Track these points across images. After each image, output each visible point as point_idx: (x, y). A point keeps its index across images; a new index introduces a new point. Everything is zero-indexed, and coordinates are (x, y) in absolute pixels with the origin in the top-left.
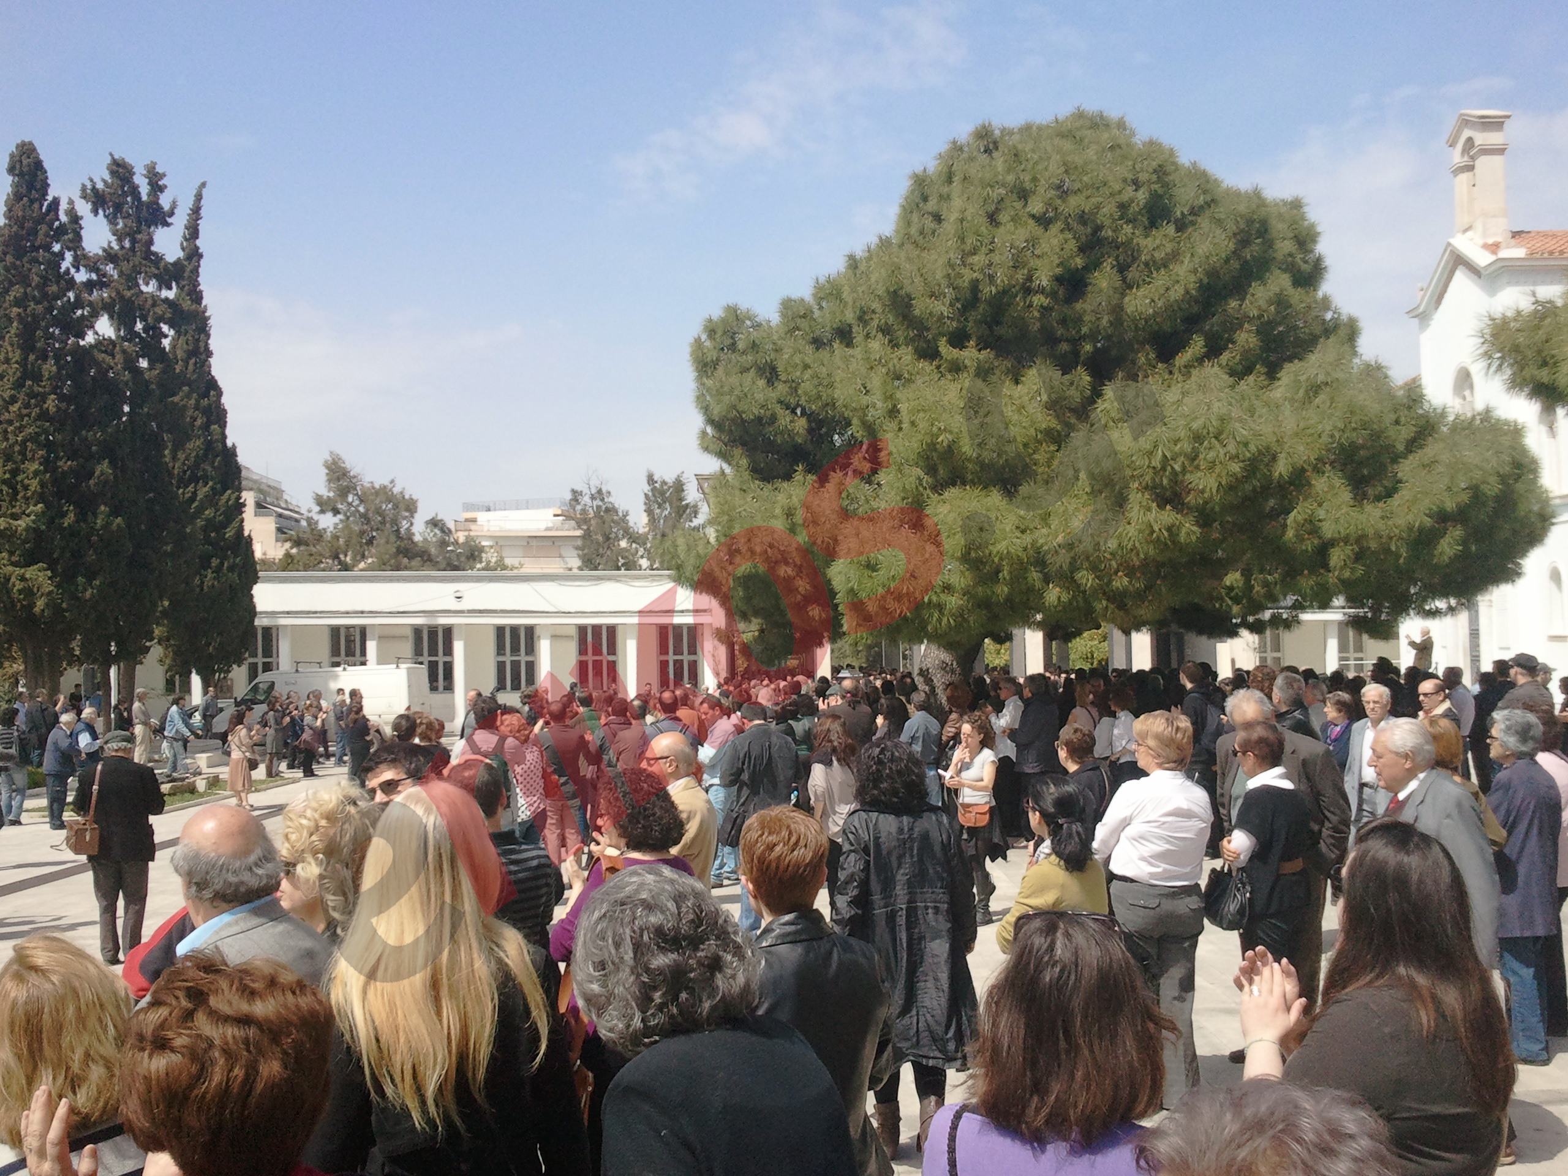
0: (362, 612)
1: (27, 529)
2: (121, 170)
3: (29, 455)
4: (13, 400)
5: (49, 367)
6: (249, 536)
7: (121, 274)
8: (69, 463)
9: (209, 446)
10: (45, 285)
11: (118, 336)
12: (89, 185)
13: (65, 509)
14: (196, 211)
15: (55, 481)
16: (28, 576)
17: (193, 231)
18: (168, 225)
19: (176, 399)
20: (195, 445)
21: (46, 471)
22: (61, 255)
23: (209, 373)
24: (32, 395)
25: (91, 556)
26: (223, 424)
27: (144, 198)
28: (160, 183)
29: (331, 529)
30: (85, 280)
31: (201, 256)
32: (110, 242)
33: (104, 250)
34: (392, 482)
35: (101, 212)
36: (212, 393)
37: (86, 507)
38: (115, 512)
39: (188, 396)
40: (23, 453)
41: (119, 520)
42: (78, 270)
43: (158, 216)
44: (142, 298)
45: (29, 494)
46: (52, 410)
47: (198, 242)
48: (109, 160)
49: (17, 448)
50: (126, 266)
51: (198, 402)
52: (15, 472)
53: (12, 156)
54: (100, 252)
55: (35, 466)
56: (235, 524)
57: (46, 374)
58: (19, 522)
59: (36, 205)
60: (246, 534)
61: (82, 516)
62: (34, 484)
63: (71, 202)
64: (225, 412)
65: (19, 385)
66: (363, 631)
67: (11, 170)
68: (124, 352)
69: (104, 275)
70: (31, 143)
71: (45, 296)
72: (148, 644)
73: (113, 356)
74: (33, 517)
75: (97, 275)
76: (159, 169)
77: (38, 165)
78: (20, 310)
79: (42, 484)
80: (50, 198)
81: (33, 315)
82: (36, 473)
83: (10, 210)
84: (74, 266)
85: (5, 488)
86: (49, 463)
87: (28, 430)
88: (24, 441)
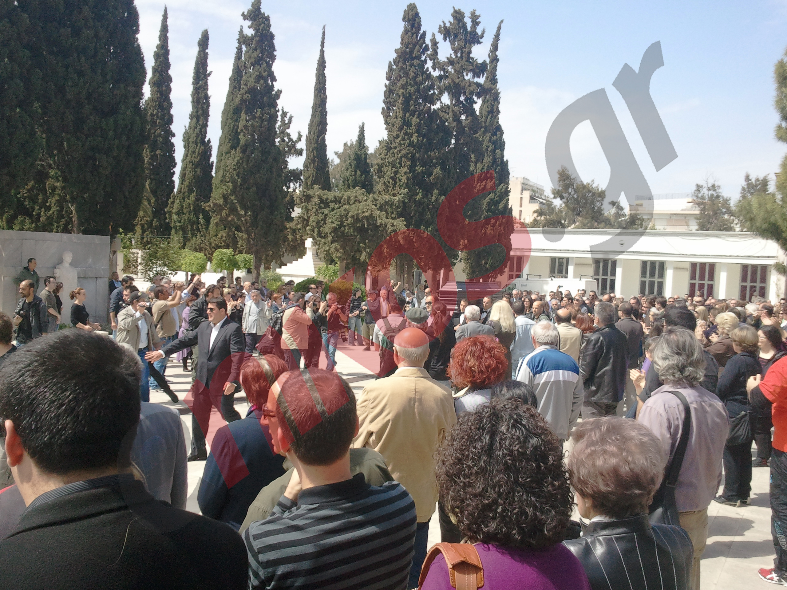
0: (568, 250)
1: (399, 201)
2: (458, 15)
3: (403, 164)
4: (398, 136)
5: (415, 120)
6: (511, 208)
7: (455, 70)
8: (421, 168)
9: (494, 160)
10: (416, 77)
11: (451, 103)
12: (442, 25)
13: (418, 191)
14: (497, 37)
15: (414, 177)
16: (395, 224)
17: (495, 47)
18: (480, 43)
19: (477, 135)
20: (487, 160)
21: (410, 172)
22: (425, 61)
23: (497, 122)
24: (406, 134)
25: (428, 216)
26: (502, 150)
27: (469, 29)
28: (477, 21)
29: (558, 207)
30: (438, 75)
31: (498, 60)
32: (451, 55)
33: (448, 58)
34: (593, 181)
35: (448, 39)
36: (498, 133)
37: (427, 191)
38: (440, 194)
39: (484, 133)
40: (400, 163)
41: (443, 197)
42: (435, 70)
43: (475, 39)
44: (464, 82)
45: (401, 183)
46: (415, 141)
47: (497, 53)
48: (452, 11)
49: (398, 161)
50: (457, 66)
51: (490, 138)
52: (396, 173)
53: (405, 11)
54: (446, 60)
55: (405, 169)
56: (504, 201)
57: (413, 123)
58: (396, 198)
59: (414, 36)
60: (509, 207)
61: (425, 196)
62: (404, 179)
63: (434, 35)
64: (504, 143)
65: (401, 129)
66: (567, 259)
67: (404, 19)
68: (453, 111)
69: (447, 72)
70: (414, 4)
71: (416, 83)
72: (455, 261)
73: (448, 114)
74: (402, 195)
75: (444, 72)
76: (477, 13)
77: (417, 14)
78: (404, 91)
79: (408, 179)
80: (421, 32)
81: (410, 93)
82: (405, 173)
83: (402, 40)
84: (433, 68)
85: (391, 181)
86: (412, 168)
87: (403, 152)
88: (401, 157)
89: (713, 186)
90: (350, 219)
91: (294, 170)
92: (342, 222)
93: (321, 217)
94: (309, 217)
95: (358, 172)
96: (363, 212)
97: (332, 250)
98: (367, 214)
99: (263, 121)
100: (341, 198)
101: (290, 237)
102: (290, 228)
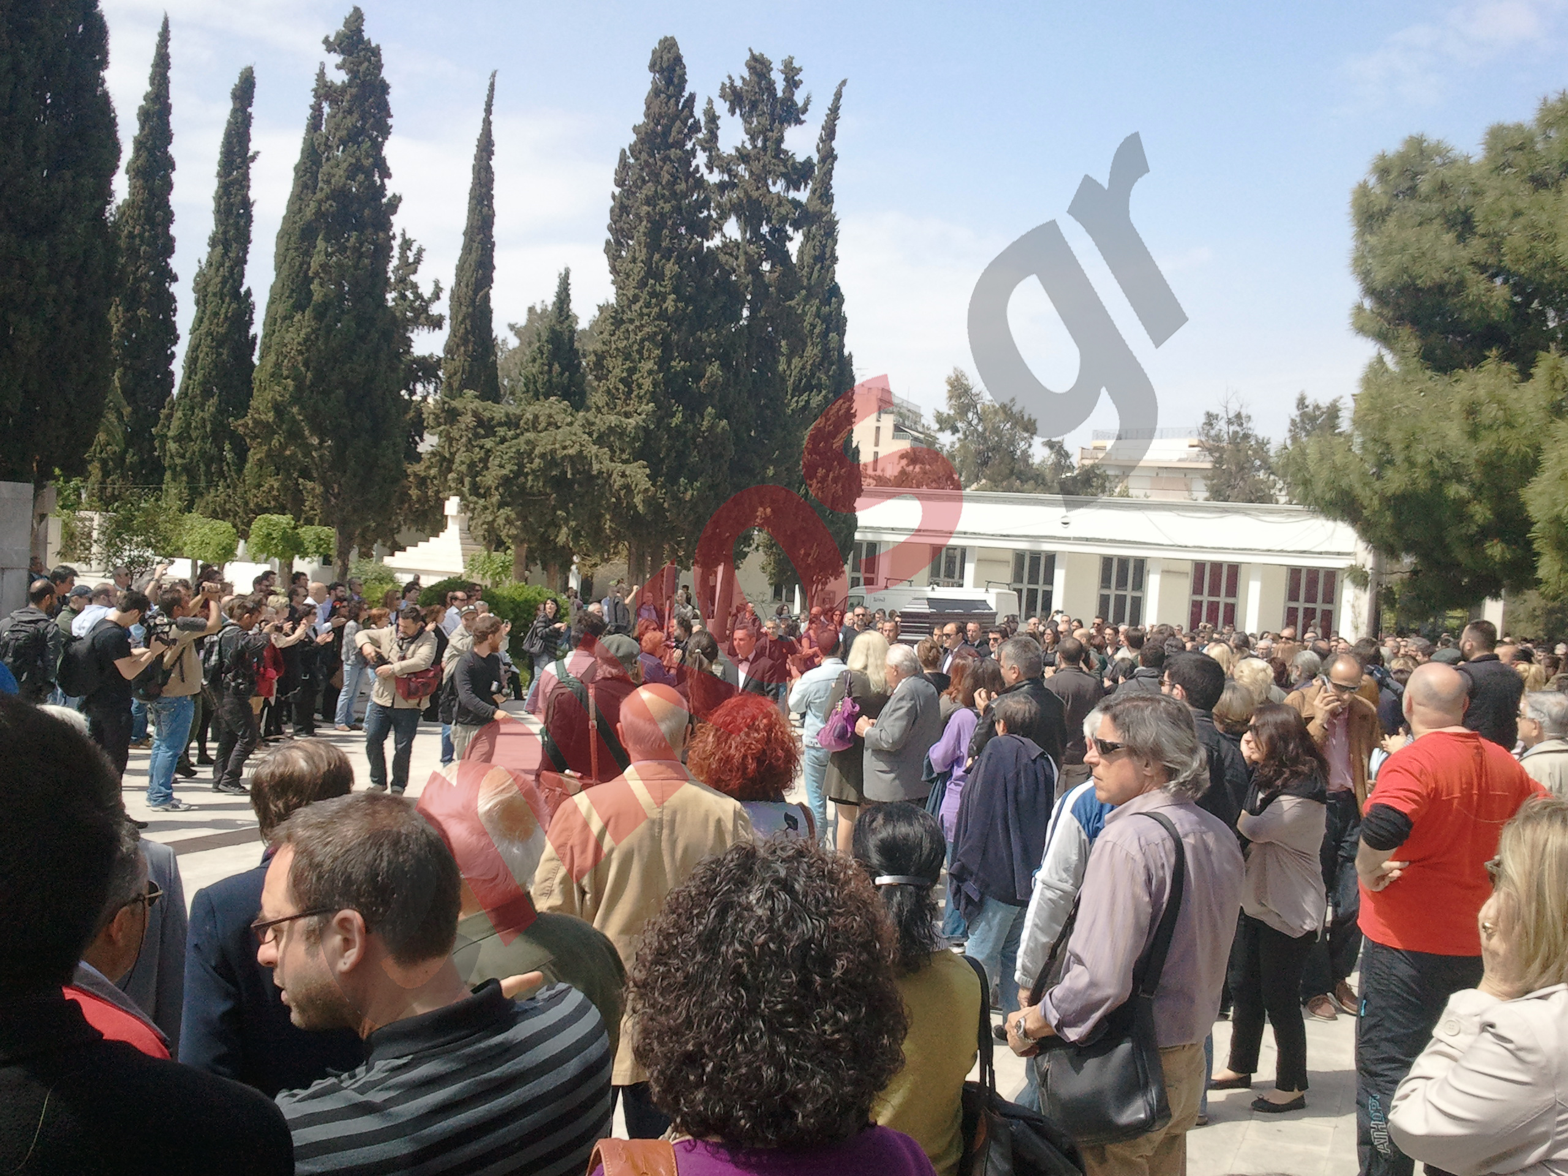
0: (965, 533)
1: (637, 427)
2: (759, 66)
3: (646, 354)
4: (636, 299)
5: (671, 268)
6: (857, 447)
7: (751, 173)
8: (682, 363)
9: (826, 351)
10: (674, 183)
11: (743, 239)
12: (727, 82)
13: (675, 409)
14: (834, 112)
15: (667, 382)
16: (627, 473)
17: (830, 132)
18: (801, 122)
19: (793, 303)
20: (812, 351)
21: (660, 371)
22: (693, 153)
23: (832, 279)
24: (653, 294)
25: (694, 458)
26: (842, 333)
27: (780, 94)
28: (796, 78)
29: (948, 447)
30: (717, 181)
31: (835, 158)
32: (743, 142)
33: (737, 149)
35: (738, 111)
36: (834, 299)
37: (694, 407)
38: (719, 416)
39: (807, 300)
40: (640, 352)
41: (724, 422)
42: (711, 171)
43: (791, 113)
44: (769, 197)
45: (642, 392)
46: (671, 309)
47: (834, 144)
48: (748, 56)
49: (636, 347)
50: (756, 166)
51: (819, 309)
52: (632, 371)
53: (654, 52)
54: (733, 152)
55: (650, 365)
57: (668, 273)
58: (630, 420)
59: (673, 101)
60: (854, 445)
61: (688, 419)
62: (647, 384)
63: (710, 101)
64: (845, 319)
65: (642, 284)
66: (964, 550)
67: (652, 67)
68: (746, 253)
69: (735, 176)
70: (673, 38)
71: (674, 194)
72: (746, 549)
73: (737, 259)
74: (644, 416)
75: (730, 176)
76: (796, 64)
77: (678, 60)
78: (650, 209)
79: (655, 384)
80: (686, 94)
81: (662, 215)
82: (650, 372)
83: (648, 108)
84: (707, 167)
85: (621, 386)
86: (663, 363)
87: (647, 329)
88: (643, 340)
89: (1238, 416)
90: (537, 460)
91: (424, 358)
92: (521, 466)
93: (478, 454)
94: (453, 454)
95: (556, 367)
96: (565, 448)
97: (501, 521)
98: (571, 452)
99: (361, 256)
100: (520, 418)
101: (414, 493)
102: (416, 475)
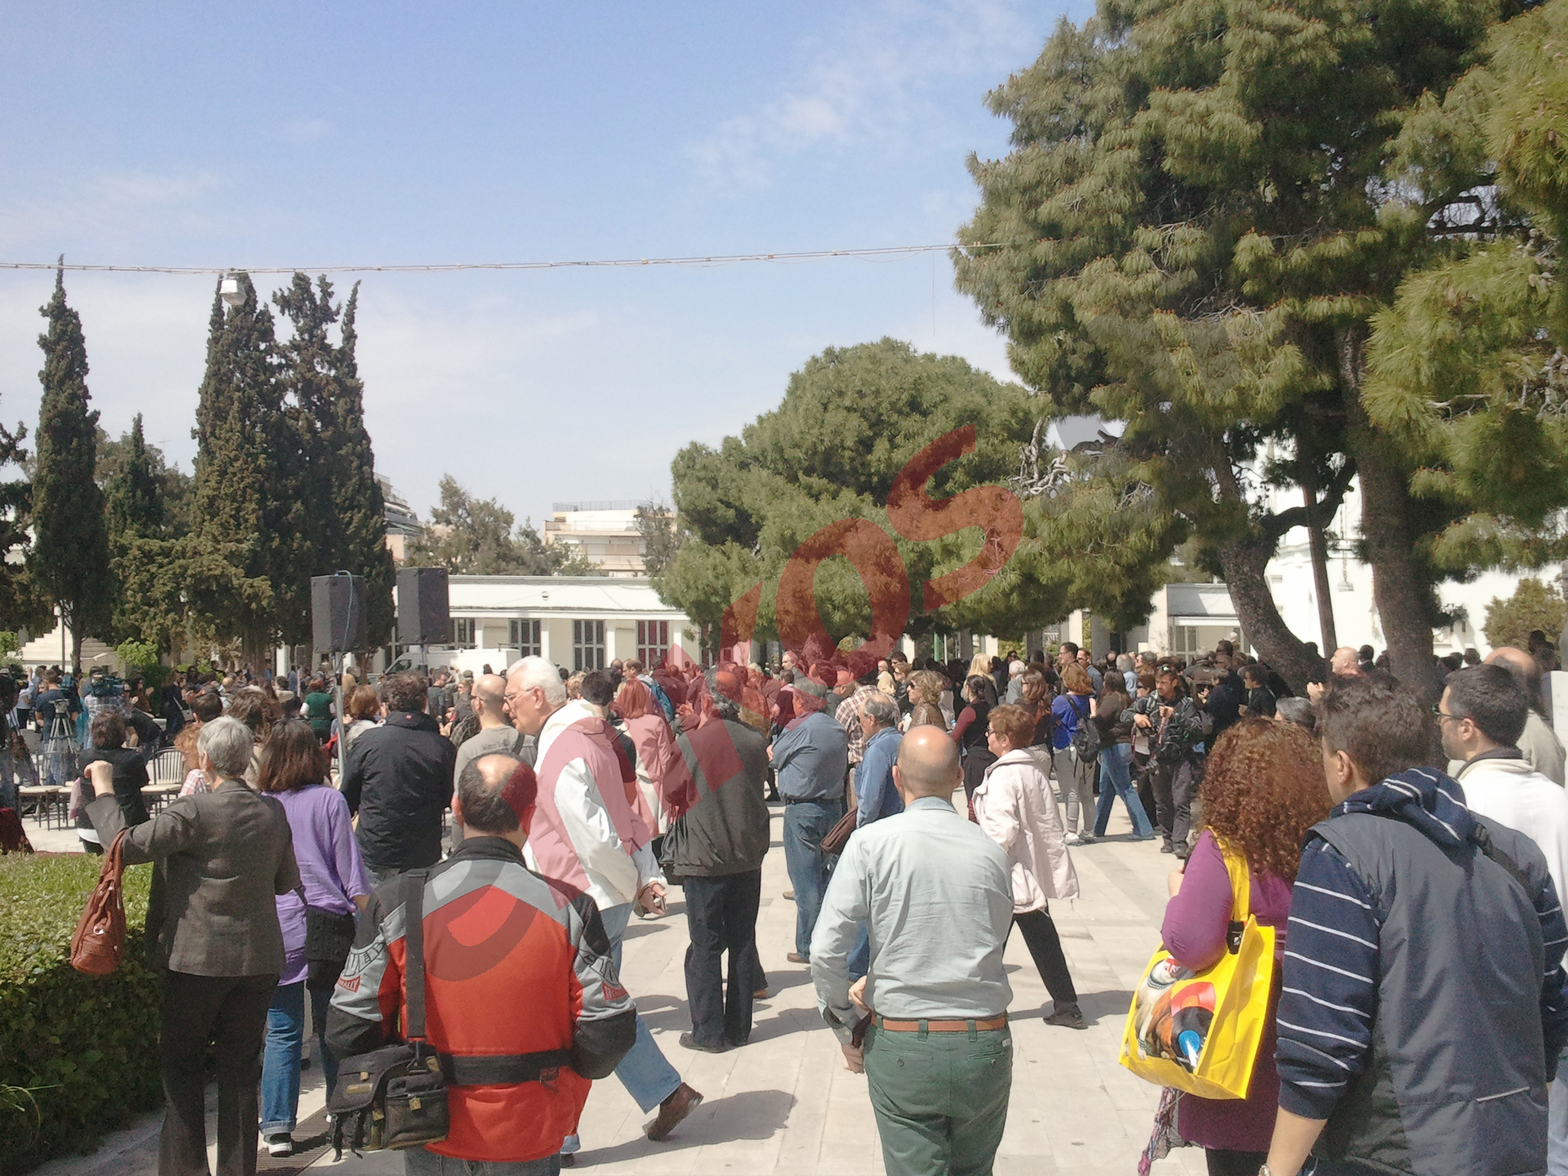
0: (471, 608)
1: (248, 550)
2: (301, 282)
3: (248, 497)
4: (236, 459)
6: (390, 549)
7: (303, 359)
8: (275, 503)
9: (362, 481)
11: (301, 406)
12: (279, 294)
13: (273, 535)
14: (353, 303)
15: (266, 516)
16: (256, 584)
17: (350, 319)
18: (335, 320)
20: (353, 481)
21: (259, 509)
23: (361, 427)
24: (248, 455)
25: (290, 569)
26: (371, 464)
27: (318, 302)
28: (329, 290)
29: (445, 537)
31: (356, 337)
32: (294, 336)
33: (290, 341)
34: (494, 499)
35: (287, 312)
36: (364, 442)
37: (286, 534)
38: (304, 539)
40: (244, 496)
41: (308, 543)
42: (272, 356)
43: (328, 316)
45: (248, 525)
46: (263, 465)
47: (354, 327)
48: (293, 276)
49: (239, 492)
50: (305, 353)
52: (238, 510)
54: (287, 343)
55: (254, 506)
56: (380, 541)
58: (243, 545)
59: (249, 317)
60: (388, 548)
61: (283, 542)
62: (252, 519)
63: (266, 306)
64: (372, 455)
65: (240, 447)
66: (472, 622)
68: (305, 416)
69: (291, 360)
70: (245, 271)
74: (252, 542)
75: (286, 359)
76: (328, 280)
79: (258, 518)
80: (258, 310)
82: (254, 511)
85: (232, 521)
86: (261, 503)
87: (247, 480)
88: (245, 488)
90: (189, 579)
92: (178, 584)
93: (145, 576)
94: (126, 577)
96: (210, 570)
97: (169, 622)
98: (217, 572)
100: (171, 549)
